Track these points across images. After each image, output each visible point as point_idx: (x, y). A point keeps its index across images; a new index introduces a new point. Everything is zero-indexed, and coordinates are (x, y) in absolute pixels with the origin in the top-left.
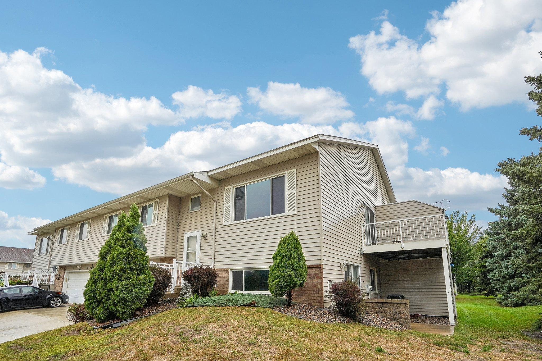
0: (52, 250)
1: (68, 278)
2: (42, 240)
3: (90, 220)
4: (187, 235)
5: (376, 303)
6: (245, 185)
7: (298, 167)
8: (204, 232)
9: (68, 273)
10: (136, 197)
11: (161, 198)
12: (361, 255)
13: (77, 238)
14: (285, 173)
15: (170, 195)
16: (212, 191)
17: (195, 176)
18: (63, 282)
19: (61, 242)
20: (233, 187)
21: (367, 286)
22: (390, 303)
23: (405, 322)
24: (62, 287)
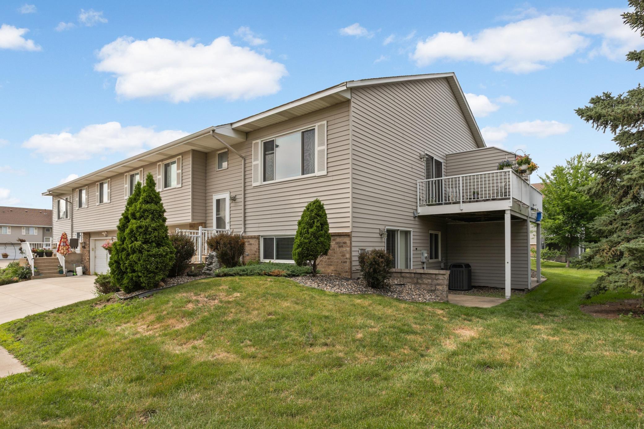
0: (72, 214)
1: (94, 248)
2: (59, 202)
3: (110, 179)
4: (216, 197)
5: (415, 273)
6: (274, 139)
7: (329, 119)
8: (233, 195)
9: (94, 241)
10: (156, 154)
11: (183, 154)
12: (415, 217)
13: (97, 200)
14: (315, 126)
15: (193, 151)
16: (238, 146)
17: (216, 131)
18: (89, 251)
19: (80, 205)
20: (262, 141)
21: (422, 253)
22: (428, 274)
23: (441, 294)
24: (89, 256)
